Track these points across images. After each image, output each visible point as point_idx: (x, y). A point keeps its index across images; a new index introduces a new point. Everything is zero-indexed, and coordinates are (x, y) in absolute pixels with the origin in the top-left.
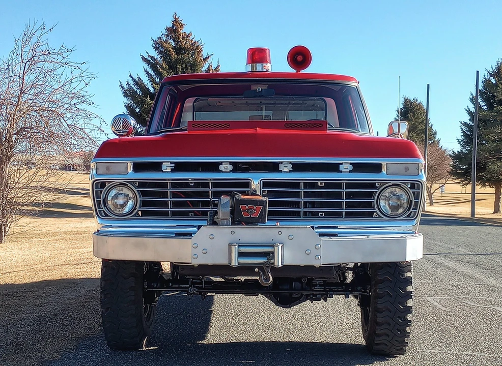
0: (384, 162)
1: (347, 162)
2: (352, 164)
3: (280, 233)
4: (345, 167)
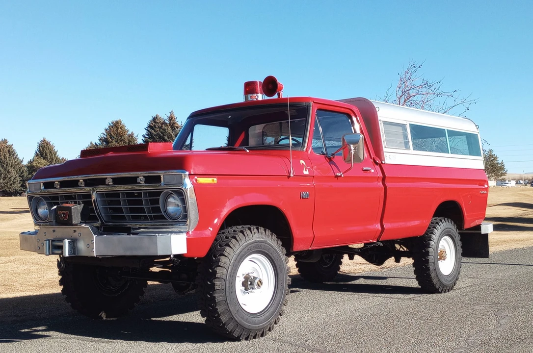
0: (161, 173)
1: (141, 176)
2: (144, 177)
3: (75, 231)
4: (141, 180)
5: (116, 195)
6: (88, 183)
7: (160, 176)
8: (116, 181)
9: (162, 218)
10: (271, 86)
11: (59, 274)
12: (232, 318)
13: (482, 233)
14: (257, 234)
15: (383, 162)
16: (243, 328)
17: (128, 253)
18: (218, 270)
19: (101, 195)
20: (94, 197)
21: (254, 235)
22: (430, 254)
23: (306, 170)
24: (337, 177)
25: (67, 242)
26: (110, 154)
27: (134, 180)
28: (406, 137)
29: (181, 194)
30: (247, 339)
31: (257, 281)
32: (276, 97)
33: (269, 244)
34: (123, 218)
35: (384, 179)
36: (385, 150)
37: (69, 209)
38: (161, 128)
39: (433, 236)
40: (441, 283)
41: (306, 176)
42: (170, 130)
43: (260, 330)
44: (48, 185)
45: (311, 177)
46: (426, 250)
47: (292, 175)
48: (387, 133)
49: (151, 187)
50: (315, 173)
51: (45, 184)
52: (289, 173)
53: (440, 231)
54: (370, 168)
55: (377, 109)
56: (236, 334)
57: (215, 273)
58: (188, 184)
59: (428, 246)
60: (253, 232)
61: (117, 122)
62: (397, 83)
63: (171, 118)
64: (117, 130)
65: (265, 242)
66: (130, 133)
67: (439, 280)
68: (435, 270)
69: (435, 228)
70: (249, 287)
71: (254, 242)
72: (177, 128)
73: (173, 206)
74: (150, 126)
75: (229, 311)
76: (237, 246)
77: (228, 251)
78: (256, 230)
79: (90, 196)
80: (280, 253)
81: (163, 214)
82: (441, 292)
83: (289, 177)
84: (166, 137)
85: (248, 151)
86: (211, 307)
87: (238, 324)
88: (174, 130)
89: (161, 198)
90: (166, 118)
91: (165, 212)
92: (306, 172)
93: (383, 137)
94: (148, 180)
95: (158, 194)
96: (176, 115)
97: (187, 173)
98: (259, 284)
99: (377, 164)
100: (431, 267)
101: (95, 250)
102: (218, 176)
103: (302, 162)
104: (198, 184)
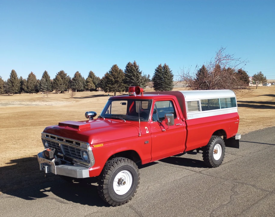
1: (75, 141)
3: (50, 162)
4: (74, 143)
5: (67, 147)
6: (59, 139)
7: (80, 143)
8: (67, 141)
9: (81, 159)
10: (138, 91)
12: (111, 199)
13: (236, 139)
14: (123, 163)
15: (187, 119)
16: (117, 202)
17: (67, 175)
18: (105, 180)
19: (62, 145)
20: (60, 145)
21: (122, 163)
22: (209, 153)
23: (147, 131)
24: (163, 131)
25: (46, 167)
27: (72, 142)
28: (199, 106)
29: (86, 152)
30: (119, 205)
32: (140, 95)
33: (129, 166)
35: (187, 127)
36: (187, 114)
37: (48, 153)
38: (131, 67)
39: (211, 145)
41: (148, 134)
42: (134, 68)
45: (151, 134)
46: (207, 151)
47: (140, 135)
48: (189, 106)
49: (77, 147)
50: (152, 131)
51: (46, 135)
53: (214, 143)
54: (179, 124)
55: (185, 97)
56: (114, 205)
58: (90, 148)
59: (209, 149)
60: (121, 162)
61: (115, 65)
62: (215, 56)
63: (135, 63)
64: (115, 68)
65: (127, 165)
66: (120, 69)
67: (213, 163)
68: (212, 159)
69: (212, 141)
70: (120, 184)
71: (121, 167)
72: (137, 67)
73: (85, 156)
74: (127, 66)
75: (109, 196)
76: (114, 169)
78: (123, 161)
79: (59, 144)
80: (134, 168)
81: (82, 158)
83: (139, 136)
84: (133, 70)
85: (125, 121)
87: (114, 201)
88: (135, 68)
89: (81, 152)
90: (133, 63)
91: (83, 157)
92: (147, 132)
93: (187, 108)
94: (77, 143)
95: (79, 150)
96: (136, 62)
97: (89, 144)
98: (124, 183)
99: (183, 121)
100: (210, 158)
101: (56, 172)
102: (104, 143)
103: (146, 128)
104: (94, 148)
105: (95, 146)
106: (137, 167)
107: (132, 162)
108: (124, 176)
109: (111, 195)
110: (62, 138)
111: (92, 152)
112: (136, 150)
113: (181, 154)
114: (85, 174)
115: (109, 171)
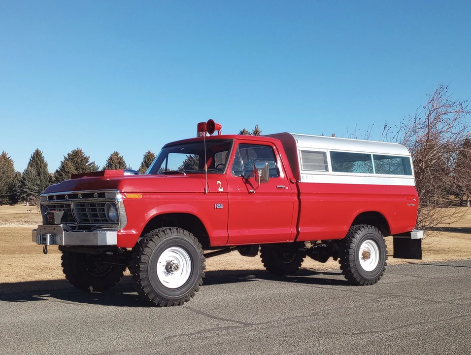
0: (106, 191)
1: (96, 192)
2: (98, 193)
3: (54, 229)
4: (96, 195)
5: (83, 205)
6: (70, 197)
7: (105, 193)
8: (84, 196)
9: (106, 220)
10: (211, 127)
11: (61, 260)
12: (153, 291)
13: (412, 238)
14: (176, 234)
15: (300, 181)
16: (162, 298)
17: (82, 244)
18: (143, 257)
19: (77, 205)
20: (72, 206)
21: (173, 233)
22: (350, 254)
23: (221, 188)
24: (250, 193)
25: (48, 236)
26: (84, 178)
27: (92, 195)
28: (326, 162)
29: (114, 205)
30: (165, 306)
31: (174, 265)
33: (185, 240)
34: (88, 220)
35: (299, 194)
36: (301, 172)
37: (53, 214)
39: (354, 239)
40: (362, 278)
41: (221, 192)
43: (176, 300)
44: (51, 198)
45: (227, 193)
46: (347, 250)
47: (207, 192)
48: (305, 160)
49: (101, 200)
50: (230, 190)
51: (49, 196)
52: (205, 190)
53: (361, 236)
54: (284, 186)
55: (296, 141)
56: (156, 302)
57: (140, 258)
58: (119, 197)
59: (349, 247)
60: (172, 231)
63: (256, 132)
65: (183, 239)
67: (359, 275)
68: (355, 266)
69: (356, 233)
70: (170, 270)
71: (173, 239)
73: (112, 214)
75: (150, 285)
76: (158, 241)
77: (151, 244)
78: (175, 230)
79: (69, 205)
80: (195, 247)
81: (107, 218)
82: (363, 285)
83: (205, 193)
85: (185, 174)
86: (138, 282)
87: (157, 295)
89: (105, 208)
90: (251, 132)
91: (109, 217)
92: (221, 190)
93: (300, 162)
94: (99, 195)
95: (103, 205)
96: (260, 129)
97: (119, 191)
98: (176, 267)
99: (293, 183)
100: (351, 264)
101: (64, 241)
102: (143, 193)
103: (219, 182)
104: (127, 198)
105: (129, 196)
106: (200, 246)
107: (191, 235)
108: (177, 259)
109: (153, 283)
110: (76, 192)
111: (123, 204)
112: (200, 216)
113: (287, 243)
114: (111, 238)
115: (151, 243)
